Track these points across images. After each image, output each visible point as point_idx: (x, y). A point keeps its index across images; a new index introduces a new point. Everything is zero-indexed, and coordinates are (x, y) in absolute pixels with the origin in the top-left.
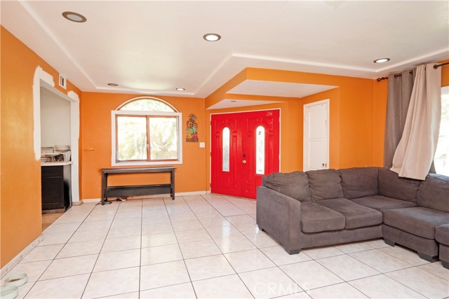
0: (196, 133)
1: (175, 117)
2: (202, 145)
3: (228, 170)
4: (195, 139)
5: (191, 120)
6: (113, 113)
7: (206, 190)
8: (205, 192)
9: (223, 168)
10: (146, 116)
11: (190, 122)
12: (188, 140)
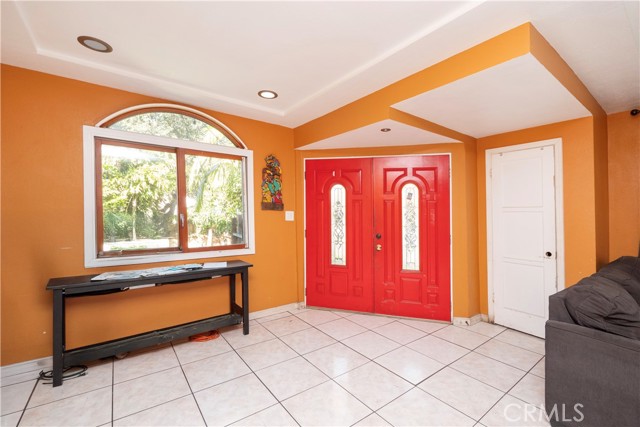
0: (280, 194)
1: (239, 158)
2: (289, 216)
3: (343, 263)
4: (276, 205)
5: (270, 167)
6: (89, 133)
7: (298, 301)
8: (296, 305)
9: (333, 258)
10: (176, 150)
11: (270, 171)
12: (266, 206)
